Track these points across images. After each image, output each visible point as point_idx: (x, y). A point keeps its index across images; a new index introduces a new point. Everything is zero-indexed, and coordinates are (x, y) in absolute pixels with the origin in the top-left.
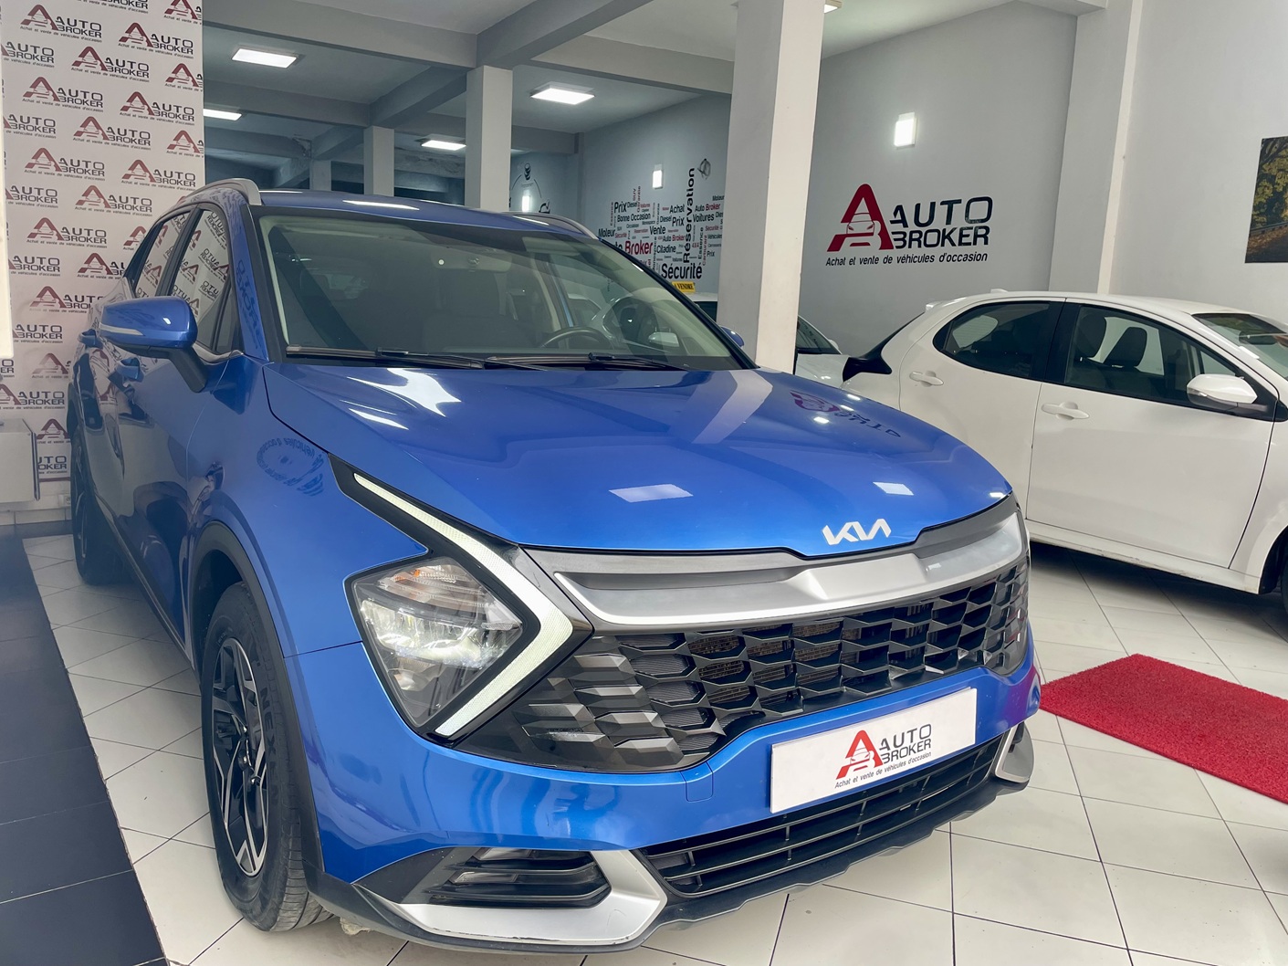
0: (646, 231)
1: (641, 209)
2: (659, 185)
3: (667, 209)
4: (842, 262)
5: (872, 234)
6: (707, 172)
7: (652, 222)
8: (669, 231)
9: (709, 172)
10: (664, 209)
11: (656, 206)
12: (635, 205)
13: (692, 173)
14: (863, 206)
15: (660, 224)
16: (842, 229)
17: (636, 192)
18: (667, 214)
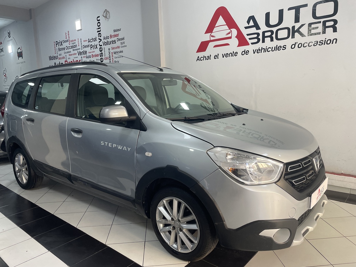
0: (76, 54)
1: (71, 43)
2: (80, 28)
3: (86, 41)
4: (209, 58)
5: (230, 38)
6: (108, 17)
7: (78, 49)
8: (89, 53)
9: (109, 16)
10: (84, 41)
11: (80, 40)
12: (67, 41)
13: (98, 19)
14: (221, 21)
15: (83, 49)
16: (207, 37)
17: (67, 34)
18: (86, 43)
